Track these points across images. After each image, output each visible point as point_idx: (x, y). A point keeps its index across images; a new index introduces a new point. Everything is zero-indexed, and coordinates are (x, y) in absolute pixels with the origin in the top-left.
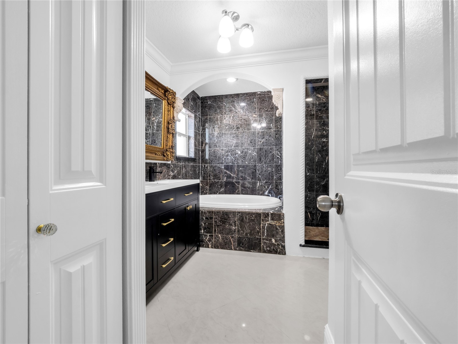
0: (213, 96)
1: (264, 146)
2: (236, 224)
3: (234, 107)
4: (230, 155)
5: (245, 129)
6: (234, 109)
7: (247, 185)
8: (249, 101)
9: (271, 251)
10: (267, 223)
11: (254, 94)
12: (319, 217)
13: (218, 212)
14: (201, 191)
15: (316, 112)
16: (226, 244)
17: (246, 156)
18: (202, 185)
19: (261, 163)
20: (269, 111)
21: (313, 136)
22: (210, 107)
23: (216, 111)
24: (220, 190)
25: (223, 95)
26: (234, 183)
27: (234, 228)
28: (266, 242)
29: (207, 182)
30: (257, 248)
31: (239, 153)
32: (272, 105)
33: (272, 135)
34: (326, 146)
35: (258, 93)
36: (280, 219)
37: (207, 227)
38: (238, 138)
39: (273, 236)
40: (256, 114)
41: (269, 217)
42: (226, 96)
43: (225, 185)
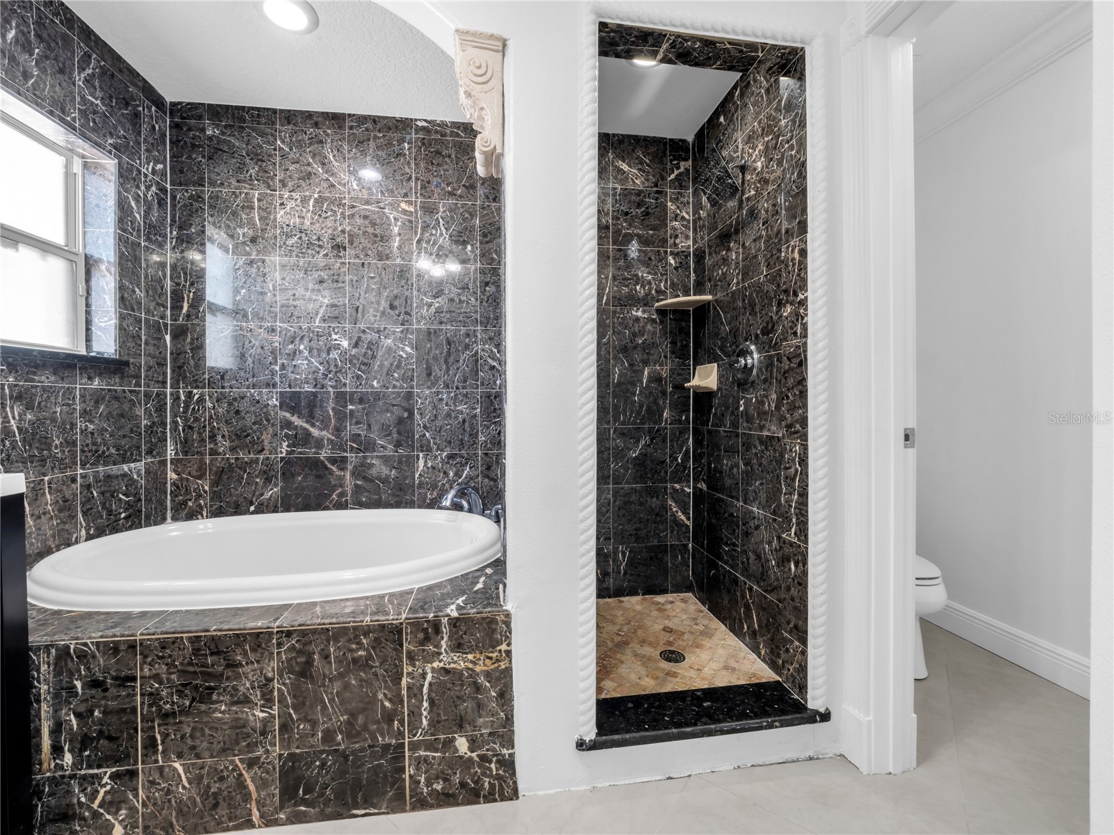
0: (227, 107)
1: (441, 323)
2: (272, 691)
3: (324, 164)
4: (306, 353)
5: (369, 253)
6: (320, 170)
7: (379, 468)
8: (383, 150)
9: (453, 796)
10: (433, 670)
11: (402, 125)
12: (624, 564)
13: (164, 645)
14: (173, 501)
15: (615, 218)
16: (216, 806)
17: (374, 357)
18: (175, 476)
19: (433, 384)
20: (461, 197)
21: (605, 298)
22: (216, 151)
23: (241, 168)
24: (262, 495)
25: (274, 111)
26: (323, 462)
27: (262, 715)
28: (426, 759)
29: (202, 462)
30: (385, 793)
31: (345, 344)
32: (471, 177)
33: (470, 287)
34: (644, 332)
35: (419, 123)
36: (491, 639)
37: (101, 733)
38: (340, 285)
39: (460, 724)
40: (410, 203)
41: (442, 638)
42: (290, 117)
43: (283, 474)
